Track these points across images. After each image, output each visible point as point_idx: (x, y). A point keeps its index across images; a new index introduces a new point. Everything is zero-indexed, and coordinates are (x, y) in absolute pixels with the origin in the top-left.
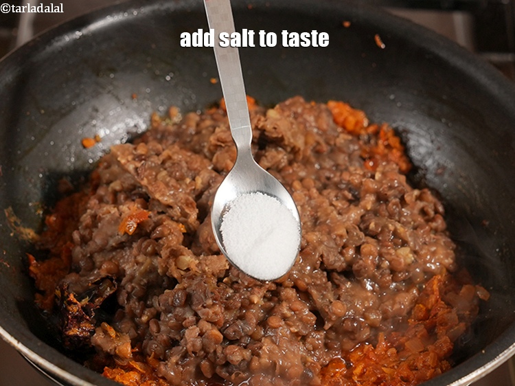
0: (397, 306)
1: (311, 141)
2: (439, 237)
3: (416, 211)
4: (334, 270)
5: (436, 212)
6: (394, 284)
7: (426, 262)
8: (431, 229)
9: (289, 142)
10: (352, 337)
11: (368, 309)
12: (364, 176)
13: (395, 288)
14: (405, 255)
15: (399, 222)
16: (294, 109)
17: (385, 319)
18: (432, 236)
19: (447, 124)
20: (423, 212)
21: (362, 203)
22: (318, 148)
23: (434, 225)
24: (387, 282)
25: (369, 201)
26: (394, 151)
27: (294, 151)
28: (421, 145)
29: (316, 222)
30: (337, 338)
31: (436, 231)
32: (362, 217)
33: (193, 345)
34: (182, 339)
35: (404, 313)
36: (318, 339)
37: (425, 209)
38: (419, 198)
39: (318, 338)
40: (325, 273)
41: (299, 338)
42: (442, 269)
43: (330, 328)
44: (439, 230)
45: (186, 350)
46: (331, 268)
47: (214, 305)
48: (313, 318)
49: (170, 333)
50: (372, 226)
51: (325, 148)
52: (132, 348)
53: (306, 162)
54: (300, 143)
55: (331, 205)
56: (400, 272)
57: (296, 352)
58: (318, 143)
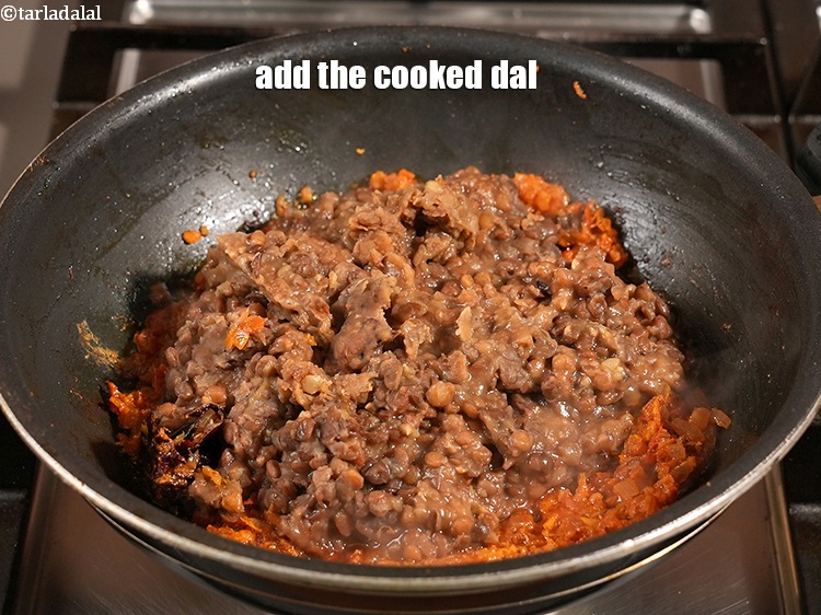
0: (603, 438)
1: (488, 224)
2: (661, 345)
3: (630, 313)
4: (517, 391)
5: (658, 312)
6: (600, 409)
7: (642, 379)
8: (650, 335)
9: (456, 224)
10: (542, 479)
11: (562, 442)
12: (557, 265)
13: (601, 414)
14: (613, 369)
15: (605, 325)
16: (464, 182)
17: (587, 454)
18: (652, 344)
19: (674, 198)
20: (640, 313)
21: (554, 301)
22: (498, 232)
23: (654, 329)
24: (590, 406)
25: (563, 298)
26: (604, 236)
27: (464, 237)
28: (640, 227)
29: (492, 327)
30: (522, 482)
31: (657, 338)
32: (554, 320)
33: (324, 492)
34: (309, 484)
35: (614, 448)
36: (495, 483)
37: (643, 309)
38: (635, 295)
39: (495, 481)
40: (505, 395)
41: (469, 481)
42: (665, 386)
43: (511, 467)
44: (662, 336)
45: (315, 498)
46: (511, 387)
47: (350, 437)
48: (487, 455)
49: (294, 477)
50: (567, 330)
51: (508, 233)
52: (244, 499)
53: (482, 252)
54: (471, 225)
55: (513, 304)
56: (607, 392)
57: (464, 499)
58: (498, 226)
